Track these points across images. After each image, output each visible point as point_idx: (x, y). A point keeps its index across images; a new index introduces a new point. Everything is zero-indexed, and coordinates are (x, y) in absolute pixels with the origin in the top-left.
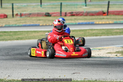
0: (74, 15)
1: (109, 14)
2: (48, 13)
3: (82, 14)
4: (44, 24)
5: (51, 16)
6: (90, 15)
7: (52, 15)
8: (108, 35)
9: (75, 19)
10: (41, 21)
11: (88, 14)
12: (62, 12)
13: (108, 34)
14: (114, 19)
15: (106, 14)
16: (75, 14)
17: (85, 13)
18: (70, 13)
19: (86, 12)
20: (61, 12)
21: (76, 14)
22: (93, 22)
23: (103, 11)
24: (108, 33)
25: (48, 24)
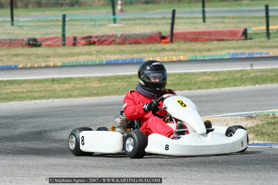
0: (94, 43)
1: (174, 40)
2: (35, 40)
3: (112, 39)
4: (29, 66)
5: (40, 46)
6: (131, 43)
7: (44, 44)
8: (190, 89)
9: (98, 51)
10: (20, 59)
11: (126, 40)
12: (67, 35)
13: (190, 86)
14: (188, 50)
15: (168, 40)
16: (96, 40)
17: (119, 38)
18: (85, 38)
19: (122, 35)
20: (64, 35)
21: (98, 41)
22: (141, 59)
23: (160, 33)
24: (187, 84)
25: (36, 65)
